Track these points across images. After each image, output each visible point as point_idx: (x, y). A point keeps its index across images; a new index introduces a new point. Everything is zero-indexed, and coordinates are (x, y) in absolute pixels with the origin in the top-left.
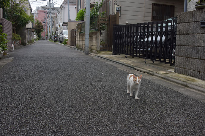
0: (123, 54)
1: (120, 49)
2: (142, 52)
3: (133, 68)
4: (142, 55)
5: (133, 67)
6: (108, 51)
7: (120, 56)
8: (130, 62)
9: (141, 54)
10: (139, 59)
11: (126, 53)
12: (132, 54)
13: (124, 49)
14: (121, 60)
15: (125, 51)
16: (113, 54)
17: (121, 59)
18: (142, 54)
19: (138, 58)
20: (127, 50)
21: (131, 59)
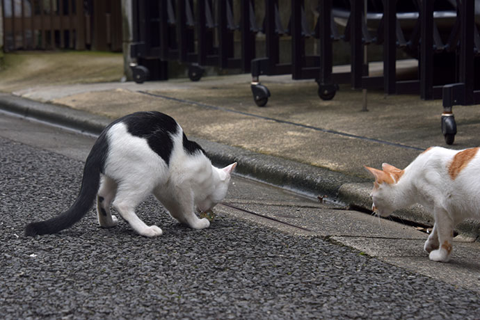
0: (227, 65)
1: (203, 20)
2: (415, 41)
3: (333, 192)
4: (410, 74)
5: (329, 179)
6: (88, 47)
7: (205, 93)
8: (294, 144)
9: (403, 65)
10: (388, 111)
11: (261, 57)
12: (316, 61)
13: (233, 23)
14: (209, 121)
15: (249, 39)
16: (135, 76)
17: (207, 114)
18: (413, 63)
19: (375, 97)
20: (269, 24)
21: (312, 109)
